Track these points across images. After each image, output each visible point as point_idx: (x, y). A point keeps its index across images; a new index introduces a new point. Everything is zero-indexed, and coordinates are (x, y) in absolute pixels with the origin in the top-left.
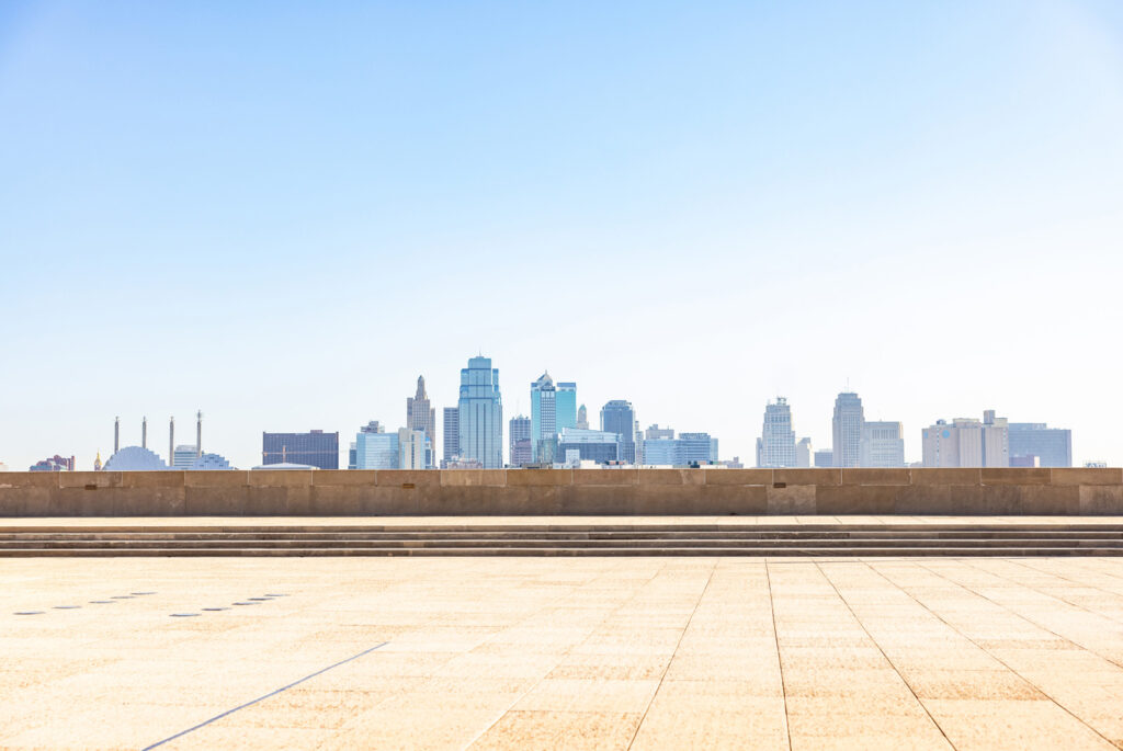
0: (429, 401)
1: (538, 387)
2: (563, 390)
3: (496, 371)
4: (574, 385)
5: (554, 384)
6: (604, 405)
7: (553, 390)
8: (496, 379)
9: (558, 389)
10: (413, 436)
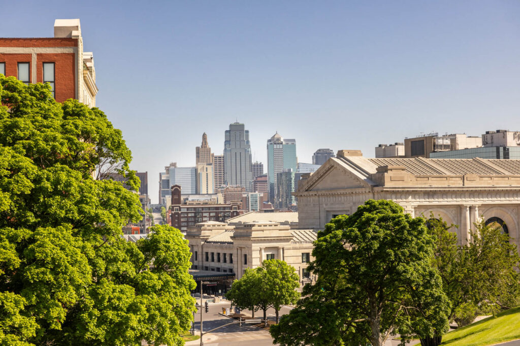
0: (210, 149)
1: (272, 142)
2: (287, 144)
3: (247, 132)
4: (294, 140)
5: (282, 140)
6: (315, 151)
7: (282, 144)
8: (247, 136)
9: (284, 143)
10: (207, 168)
